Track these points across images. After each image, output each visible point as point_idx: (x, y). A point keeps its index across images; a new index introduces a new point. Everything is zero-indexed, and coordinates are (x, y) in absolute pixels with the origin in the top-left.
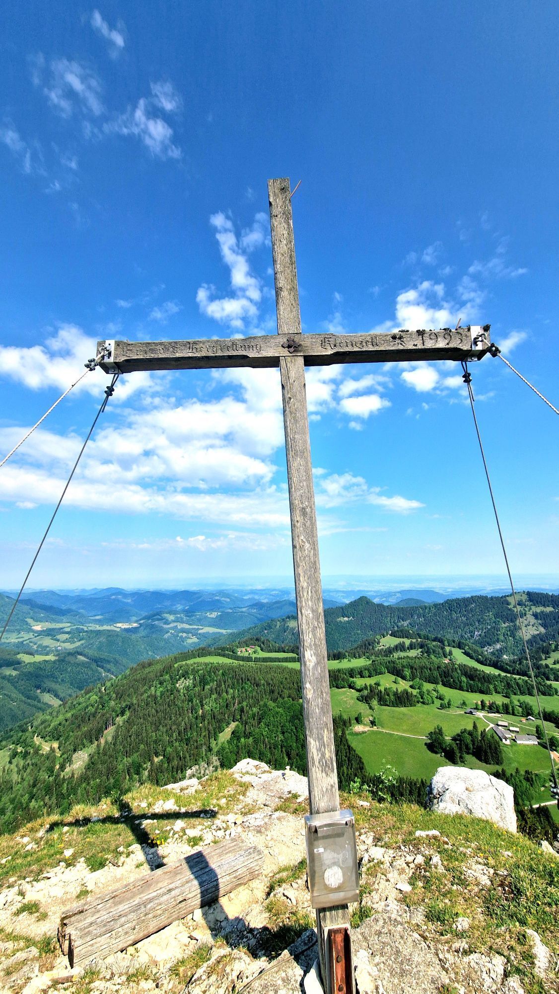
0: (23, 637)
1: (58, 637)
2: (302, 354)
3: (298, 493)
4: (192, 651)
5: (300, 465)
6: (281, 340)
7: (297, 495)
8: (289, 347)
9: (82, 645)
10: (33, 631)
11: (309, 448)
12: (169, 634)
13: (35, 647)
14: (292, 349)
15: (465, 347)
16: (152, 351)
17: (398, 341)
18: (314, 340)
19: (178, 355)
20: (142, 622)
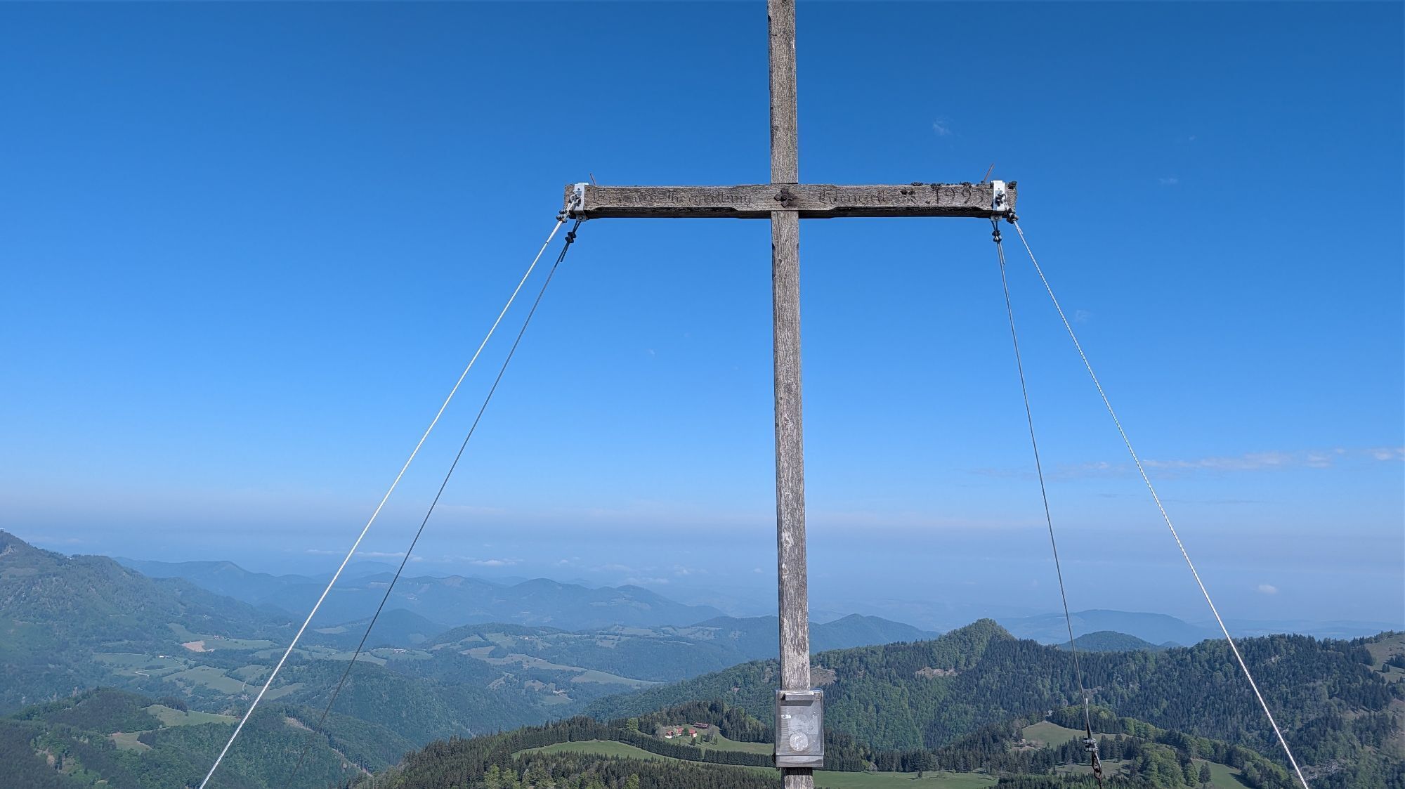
0: (161, 667)
1: (242, 671)
2: (796, 209)
3: (783, 368)
4: (555, 726)
5: (788, 337)
6: (775, 191)
7: (782, 369)
8: (782, 200)
9: (296, 692)
10: (186, 653)
11: (799, 318)
12: (501, 681)
13: (189, 691)
14: (785, 203)
15: (987, 208)
16: (627, 199)
17: (908, 196)
18: (811, 193)
19: (656, 205)
20: (438, 647)
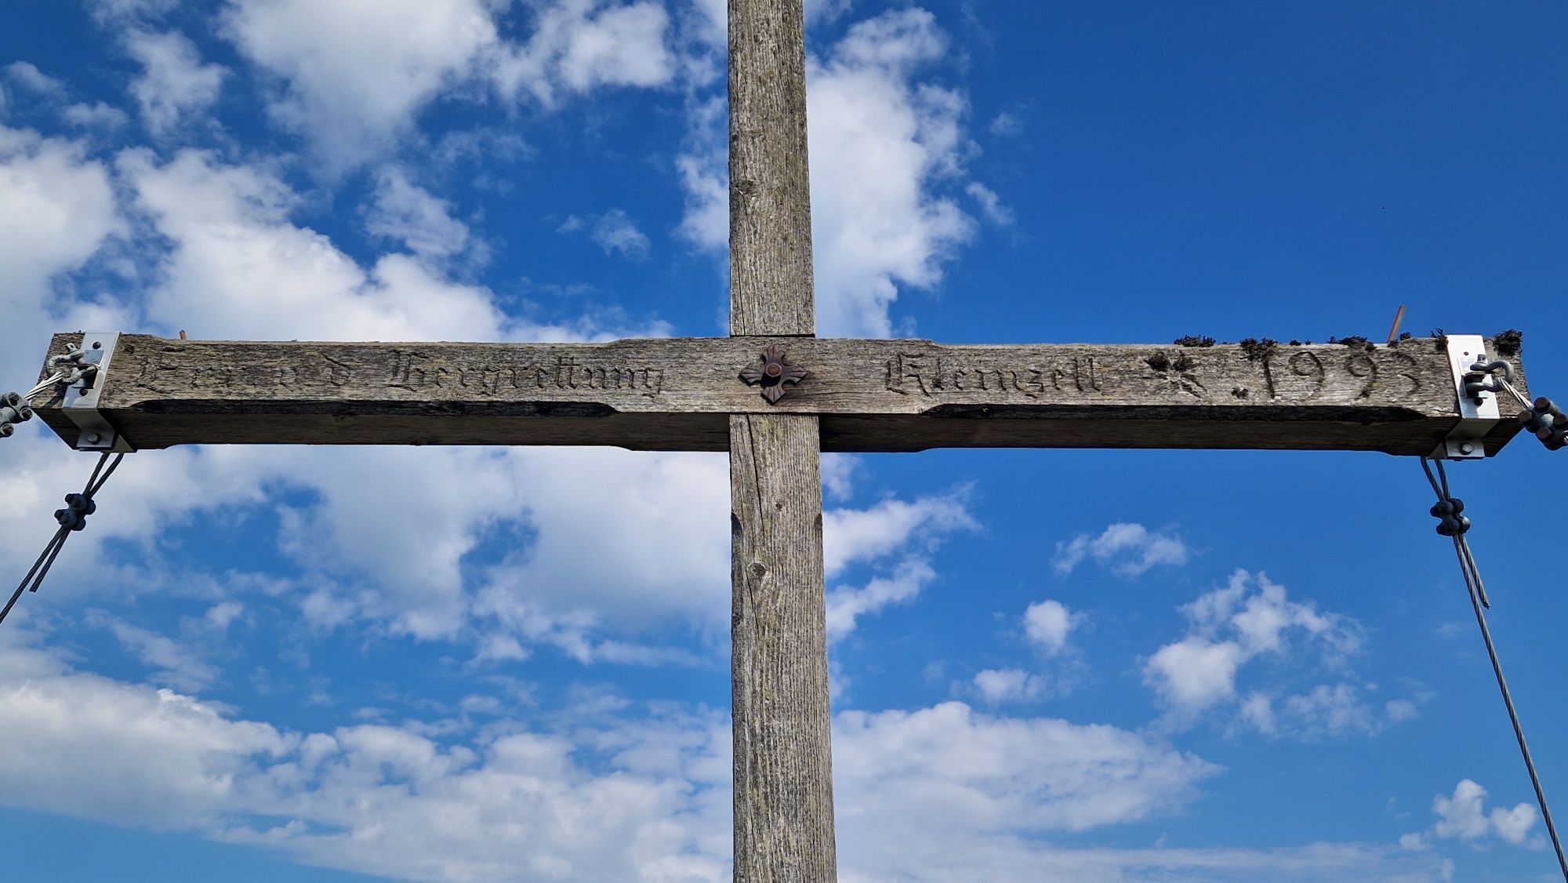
2: (813, 410)
6: (740, 357)
8: (767, 381)
14: (776, 391)
15: (1436, 409)
16: (254, 374)
17: (1174, 376)
18: (860, 362)
19: (347, 394)
